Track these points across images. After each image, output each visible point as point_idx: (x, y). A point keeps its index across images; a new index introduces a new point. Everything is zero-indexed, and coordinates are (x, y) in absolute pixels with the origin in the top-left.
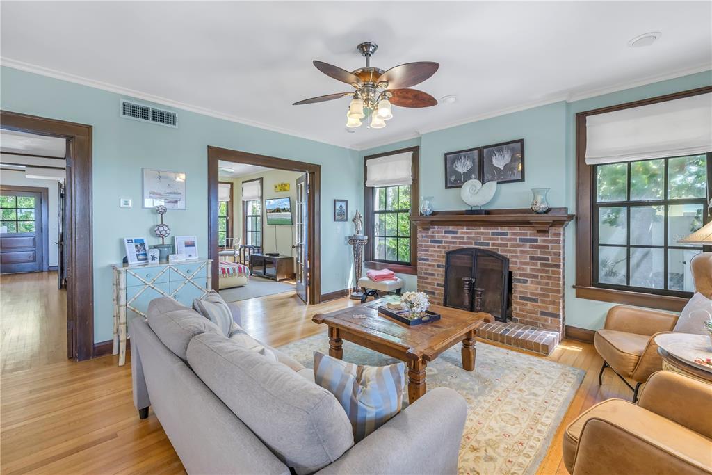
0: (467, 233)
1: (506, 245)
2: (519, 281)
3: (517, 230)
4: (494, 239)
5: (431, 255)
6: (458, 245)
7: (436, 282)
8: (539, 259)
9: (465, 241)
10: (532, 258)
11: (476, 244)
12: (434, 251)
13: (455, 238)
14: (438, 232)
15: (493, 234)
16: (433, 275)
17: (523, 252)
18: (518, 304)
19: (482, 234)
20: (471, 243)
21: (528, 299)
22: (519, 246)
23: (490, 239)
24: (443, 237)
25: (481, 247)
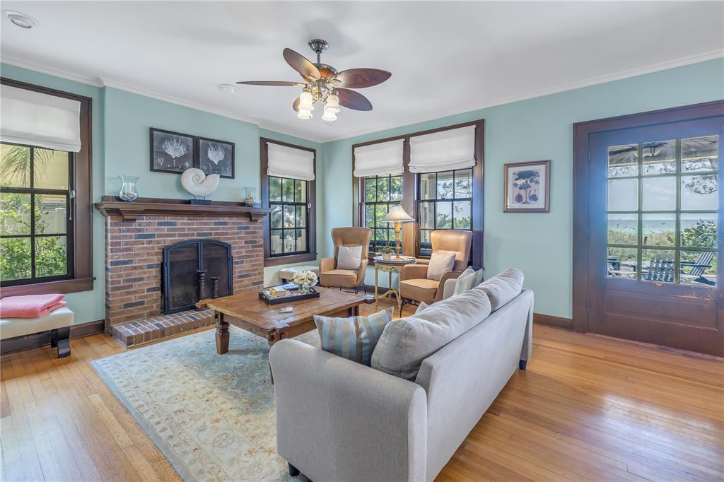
0: (189, 224)
1: (227, 234)
2: (237, 263)
3: (235, 220)
4: (216, 229)
5: (137, 255)
6: (177, 238)
7: (145, 288)
8: (251, 242)
9: (186, 232)
10: (246, 242)
11: (199, 235)
12: (144, 248)
13: (173, 230)
14: (148, 224)
15: (215, 224)
16: (141, 279)
17: (240, 238)
18: (237, 282)
19: (205, 224)
20: (193, 235)
21: (244, 276)
22: (237, 233)
23: (213, 229)
24: (156, 230)
25: (204, 238)
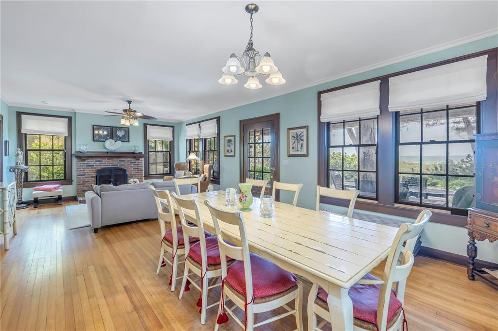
1: (125, 165)
2: (130, 177)
3: (129, 159)
4: (120, 163)
5: (87, 172)
6: (103, 167)
7: (90, 185)
9: (107, 164)
10: (134, 169)
11: (112, 165)
12: (90, 170)
13: (101, 163)
14: (91, 161)
16: (88, 182)
17: (131, 167)
19: (115, 161)
24: (94, 163)
25: (114, 167)
